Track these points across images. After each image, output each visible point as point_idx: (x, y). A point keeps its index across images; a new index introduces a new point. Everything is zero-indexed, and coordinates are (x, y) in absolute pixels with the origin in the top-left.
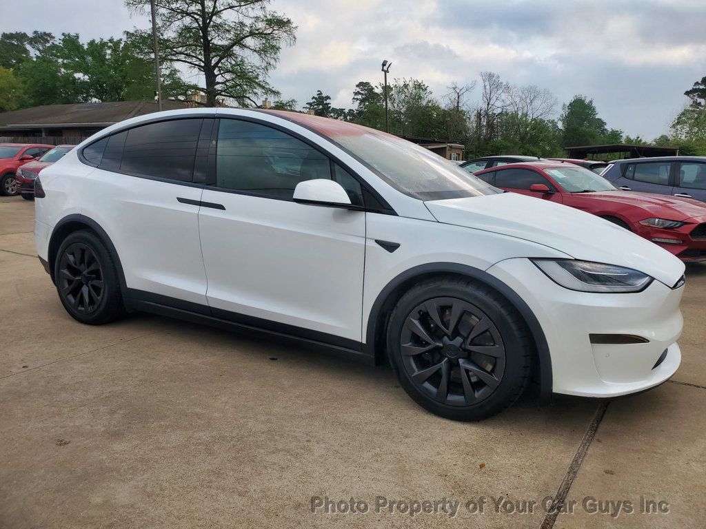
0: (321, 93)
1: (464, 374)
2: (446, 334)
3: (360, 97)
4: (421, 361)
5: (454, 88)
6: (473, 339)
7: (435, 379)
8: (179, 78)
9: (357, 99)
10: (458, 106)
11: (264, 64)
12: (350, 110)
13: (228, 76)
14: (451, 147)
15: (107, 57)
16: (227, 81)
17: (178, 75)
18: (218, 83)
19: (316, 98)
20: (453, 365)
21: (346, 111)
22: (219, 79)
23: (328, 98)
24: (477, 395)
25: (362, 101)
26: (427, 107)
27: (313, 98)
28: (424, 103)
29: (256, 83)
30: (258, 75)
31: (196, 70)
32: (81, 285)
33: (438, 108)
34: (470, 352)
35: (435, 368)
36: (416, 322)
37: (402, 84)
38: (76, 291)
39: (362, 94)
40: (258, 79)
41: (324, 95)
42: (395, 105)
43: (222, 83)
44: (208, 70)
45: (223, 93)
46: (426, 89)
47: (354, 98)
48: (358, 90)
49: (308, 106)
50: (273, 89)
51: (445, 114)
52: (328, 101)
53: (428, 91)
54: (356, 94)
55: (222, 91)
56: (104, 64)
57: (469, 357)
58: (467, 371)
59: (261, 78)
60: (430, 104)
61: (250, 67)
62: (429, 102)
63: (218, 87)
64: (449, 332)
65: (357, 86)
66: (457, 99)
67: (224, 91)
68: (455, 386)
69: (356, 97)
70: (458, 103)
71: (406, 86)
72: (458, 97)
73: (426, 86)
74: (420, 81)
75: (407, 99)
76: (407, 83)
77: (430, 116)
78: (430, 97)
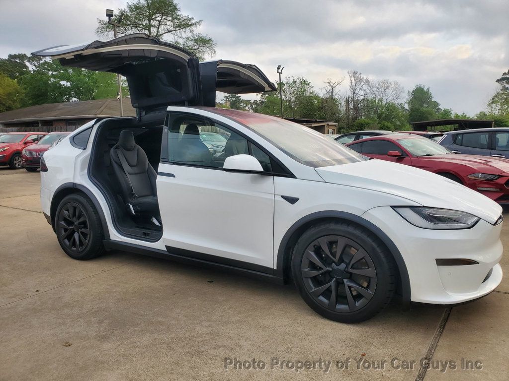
1: (347, 289)
2: (334, 262)
4: (317, 281)
5: (329, 83)
6: (353, 265)
7: (327, 293)
10: (332, 96)
12: (255, 100)
14: (328, 125)
20: (339, 283)
21: (252, 102)
24: (357, 304)
25: (263, 94)
26: (310, 97)
28: (308, 94)
32: (74, 232)
33: (318, 97)
34: (351, 274)
35: (327, 286)
36: (312, 253)
37: (291, 81)
38: (70, 237)
42: (287, 96)
46: (309, 84)
49: (225, 99)
51: (323, 101)
52: (239, 95)
53: (311, 86)
56: (81, 74)
57: (351, 277)
58: (350, 287)
60: (312, 95)
62: (311, 93)
64: (336, 260)
68: (341, 298)
70: (332, 93)
71: (294, 82)
72: (332, 89)
73: (309, 82)
74: (305, 79)
75: (295, 92)
76: (295, 80)
77: (312, 103)
78: (312, 90)
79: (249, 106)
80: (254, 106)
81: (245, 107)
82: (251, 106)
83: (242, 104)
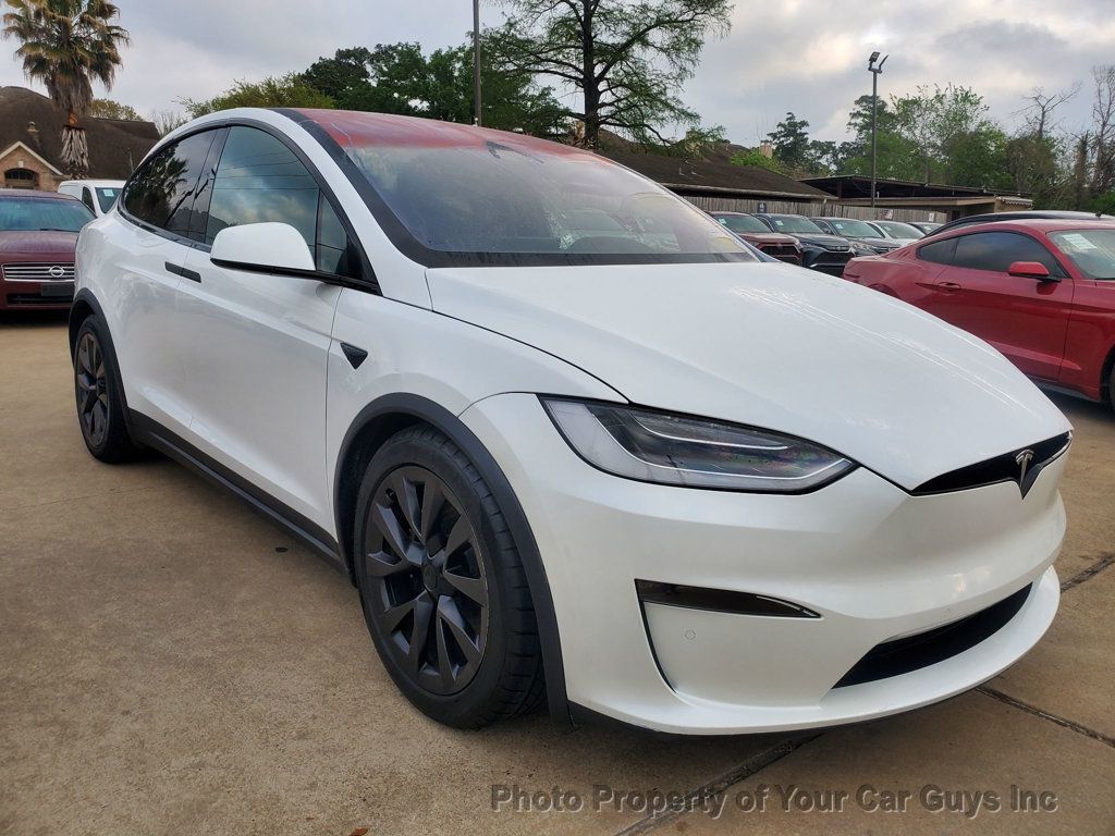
0: (793, 117)
3: (859, 121)
5: (1036, 99)
8: (555, 101)
9: (856, 125)
10: (1040, 131)
11: (676, 71)
12: (845, 143)
13: (621, 92)
14: (1003, 203)
15: (456, 74)
16: (619, 100)
17: (554, 95)
18: (604, 105)
19: (783, 126)
21: (838, 145)
22: (604, 98)
23: (804, 124)
25: (862, 128)
26: (977, 133)
27: (780, 125)
28: (972, 127)
29: (662, 102)
30: (665, 89)
31: (572, 85)
33: (1000, 135)
37: (931, 95)
39: (865, 116)
40: (665, 95)
41: (798, 120)
42: (917, 132)
43: (611, 104)
44: (589, 84)
45: (609, 120)
46: (977, 103)
47: (850, 124)
48: (859, 108)
49: (770, 138)
50: (689, 111)
51: (1021, 143)
52: (804, 130)
53: (982, 105)
54: (854, 115)
55: (607, 117)
56: (450, 84)
59: (670, 94)
60: (984, 129)
61: (653, 77)
62: (982, 124)
63: (603, 112)
65: (857, 102)
66: (1040, 117)
67: (611, 117)
69: (853, 121)
70: (1042, 125)
71: (939, 98)
72: (1044, 113)
73: (979, 97)
74: (967, 89)
75: (939, 121)
76: (941, 93)
77: (982, 150)
78: (984, 117)
79: (829, 156)
80: (840, 156)
81: (820, 158)
82: (835, 155)
83: (813, 151)
